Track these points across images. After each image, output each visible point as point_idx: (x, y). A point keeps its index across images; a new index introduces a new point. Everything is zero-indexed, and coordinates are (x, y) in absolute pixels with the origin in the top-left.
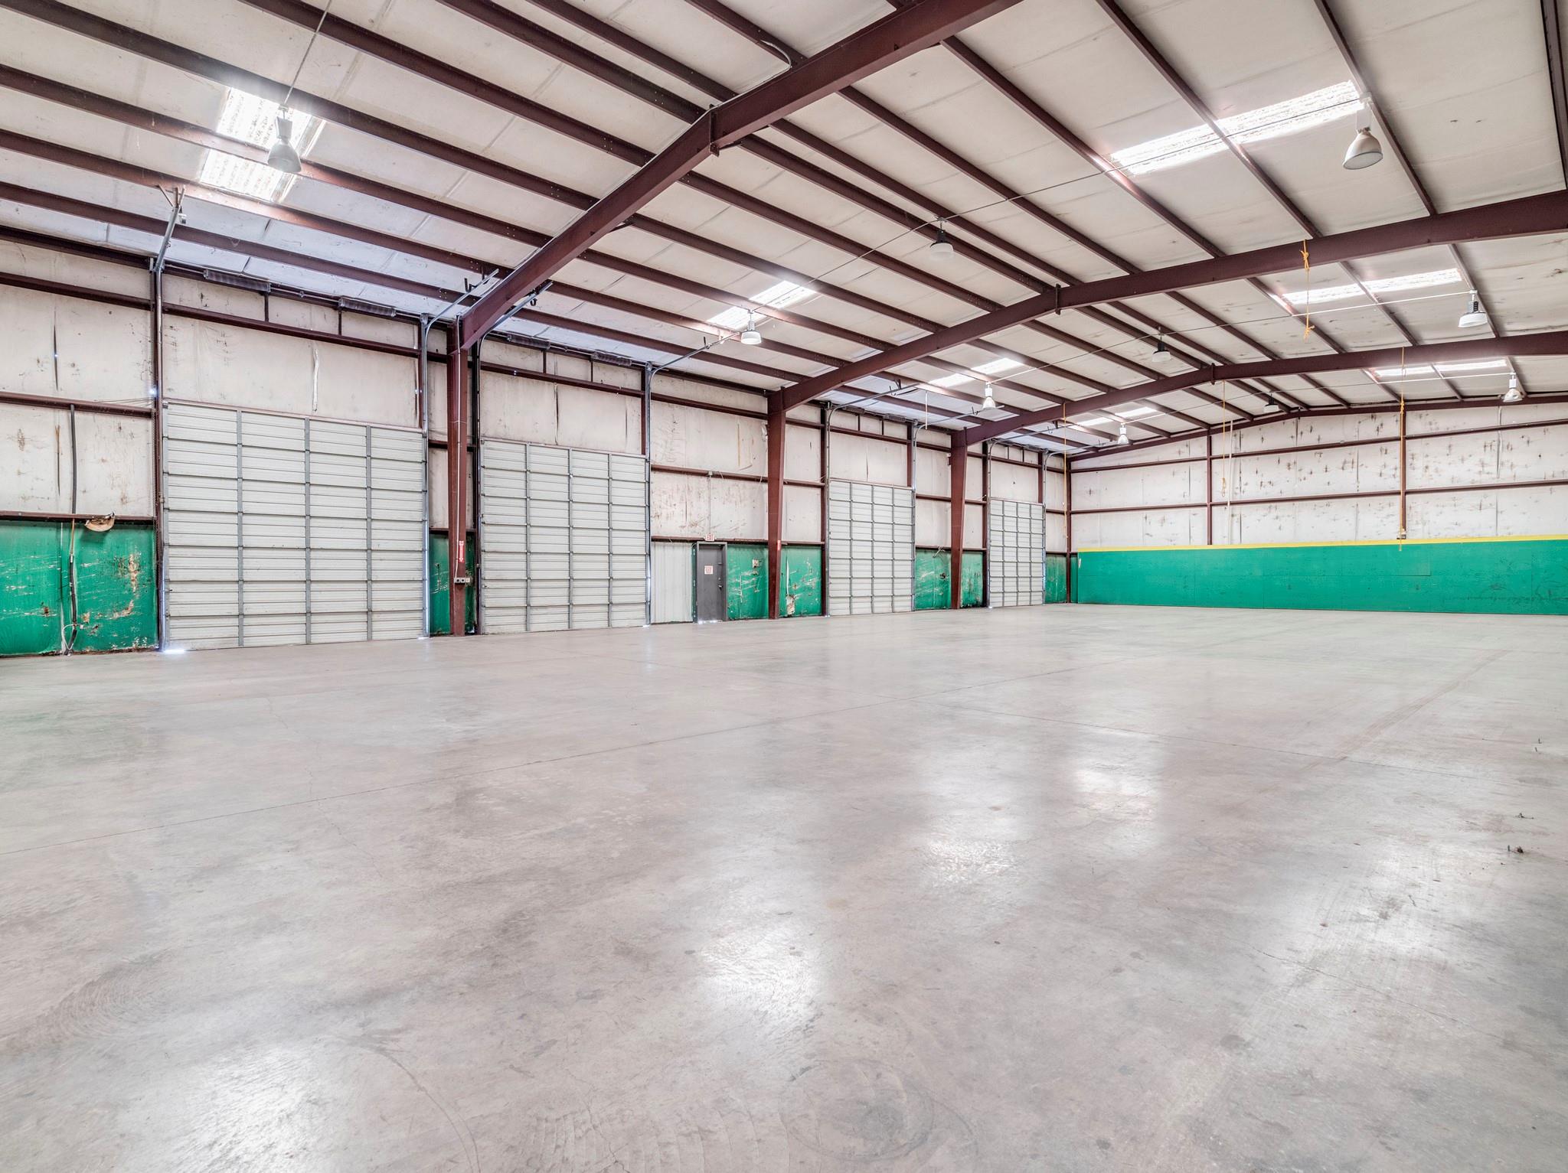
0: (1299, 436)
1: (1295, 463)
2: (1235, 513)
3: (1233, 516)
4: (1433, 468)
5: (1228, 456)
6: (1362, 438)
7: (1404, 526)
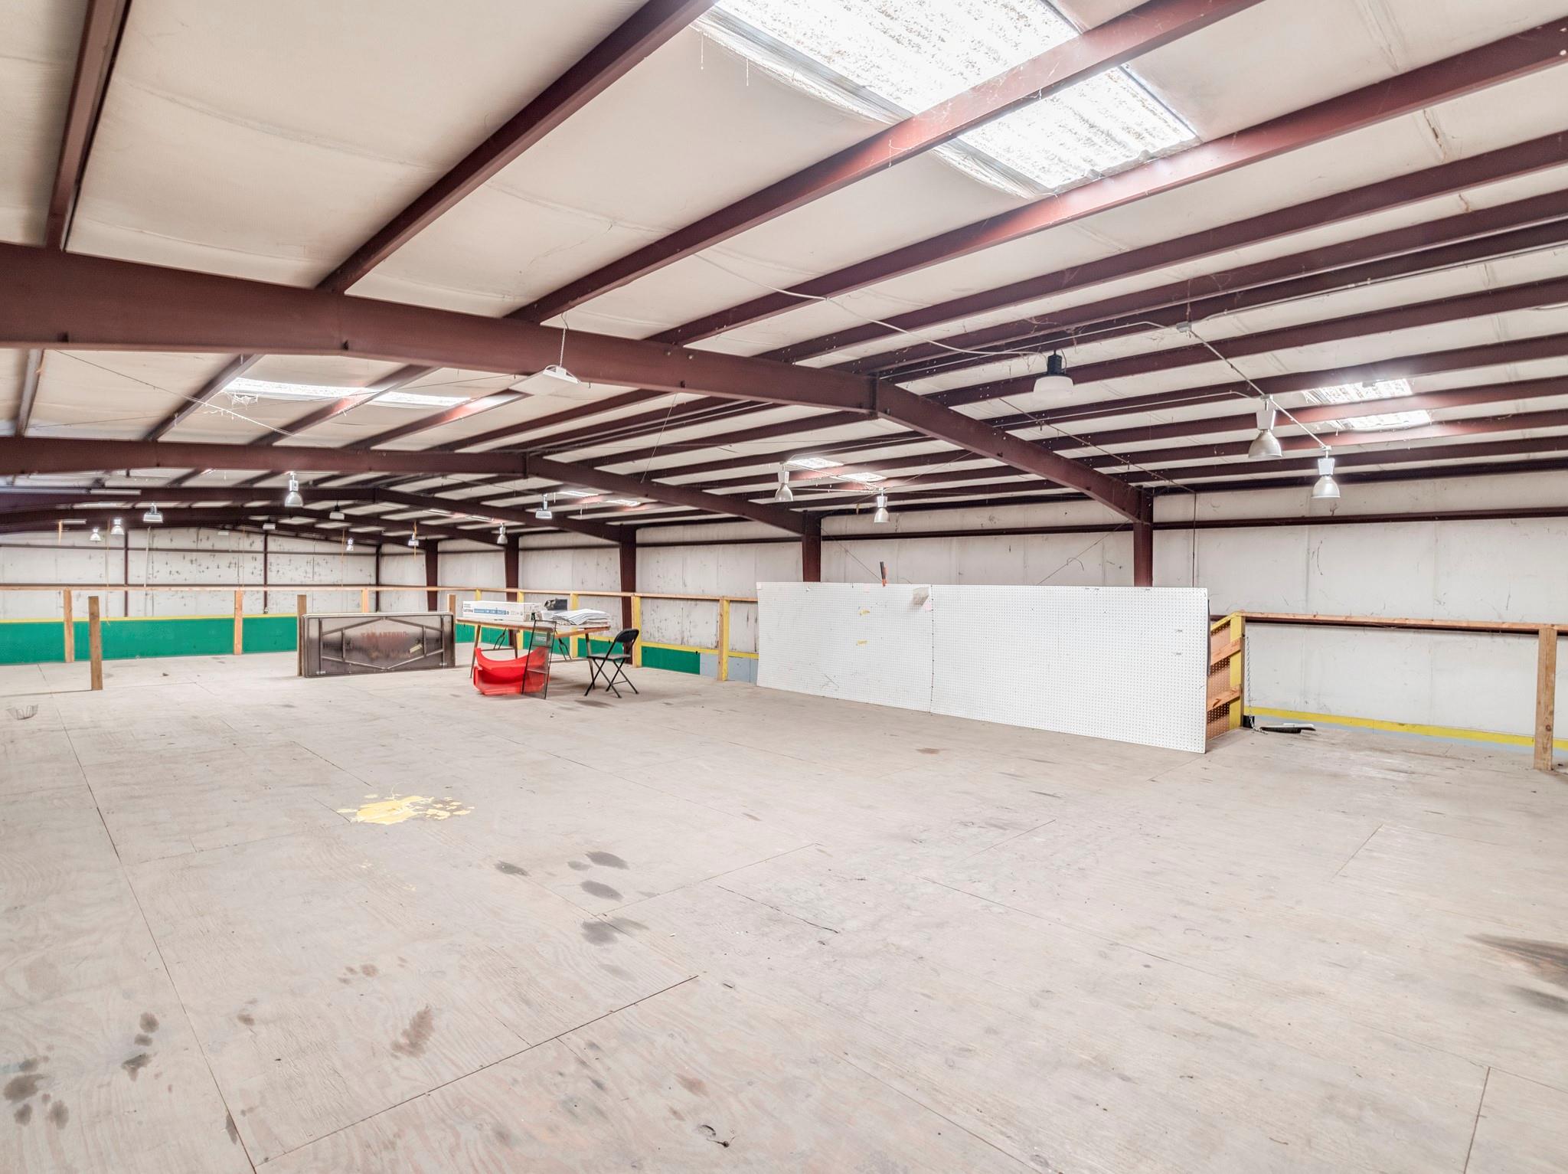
1: (196, 559)
3: (146, 595)
4: (281, 572)
5: (144, 549)
6: (241, 548)
7: (266, 605)
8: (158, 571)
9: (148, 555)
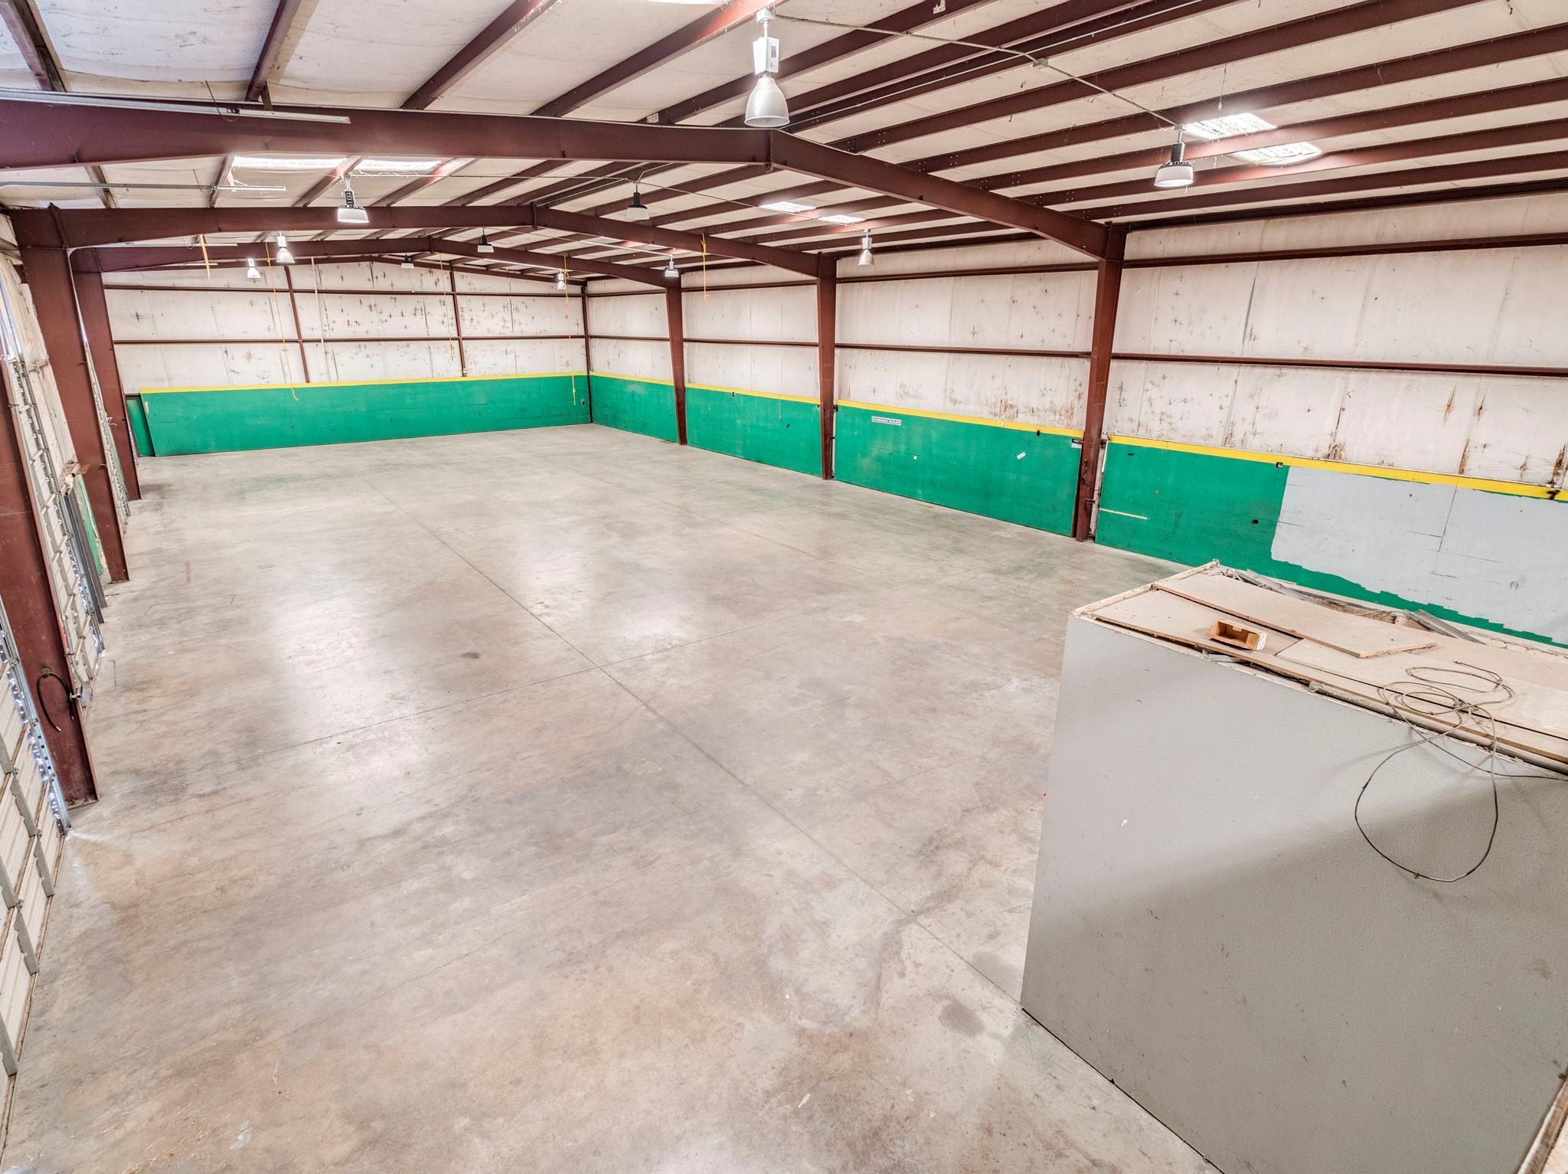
0: (375, 279)
1: (375, 305)
2: (328, 350)
3: (326, 353)
4: (475, 320)
5: (313, 292)
6: (426, 289)
7: (463, 366)
8: (334, 322)
9: (318, 296)
